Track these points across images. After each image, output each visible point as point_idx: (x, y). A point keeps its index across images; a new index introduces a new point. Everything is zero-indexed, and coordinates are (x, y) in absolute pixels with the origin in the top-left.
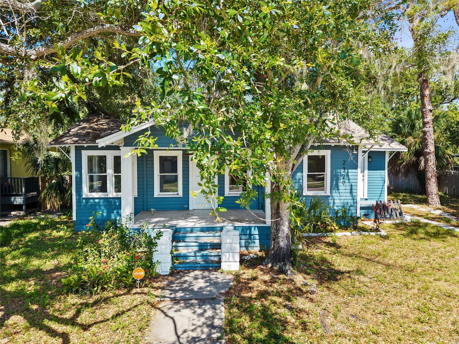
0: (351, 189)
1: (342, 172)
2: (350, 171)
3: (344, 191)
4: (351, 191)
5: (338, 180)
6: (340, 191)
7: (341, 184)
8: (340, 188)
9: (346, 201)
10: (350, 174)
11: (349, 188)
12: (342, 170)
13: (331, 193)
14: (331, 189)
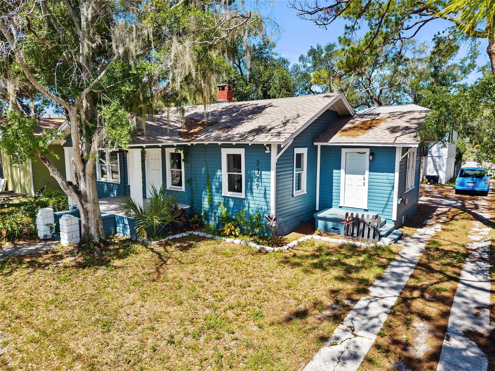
0: (265, 194)
1: (256, 173)
2: (263, 172)
3: (258, 195)
4: (264, 196)
5: (252, 181)
6: (254, 194)
7: (255, 187)
8: (254, 191)
9: (260, 206)
10: (263, 176)
11: (263, 192)
12: (256, 172)
13: (246, 195)
14: (246, 192)
